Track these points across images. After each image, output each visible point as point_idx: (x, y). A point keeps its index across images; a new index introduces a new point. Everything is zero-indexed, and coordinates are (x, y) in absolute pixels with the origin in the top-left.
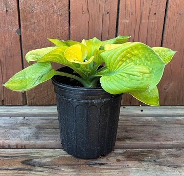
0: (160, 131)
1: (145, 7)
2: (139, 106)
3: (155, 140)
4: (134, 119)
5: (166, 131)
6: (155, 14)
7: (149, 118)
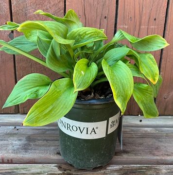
0: (160, 144)
1: (144, 12)
2: (138, 115)
3: (154, 155)
4: (132, 131)
5: (166, 145)
6: (155, 19)
7: (149, 129)
